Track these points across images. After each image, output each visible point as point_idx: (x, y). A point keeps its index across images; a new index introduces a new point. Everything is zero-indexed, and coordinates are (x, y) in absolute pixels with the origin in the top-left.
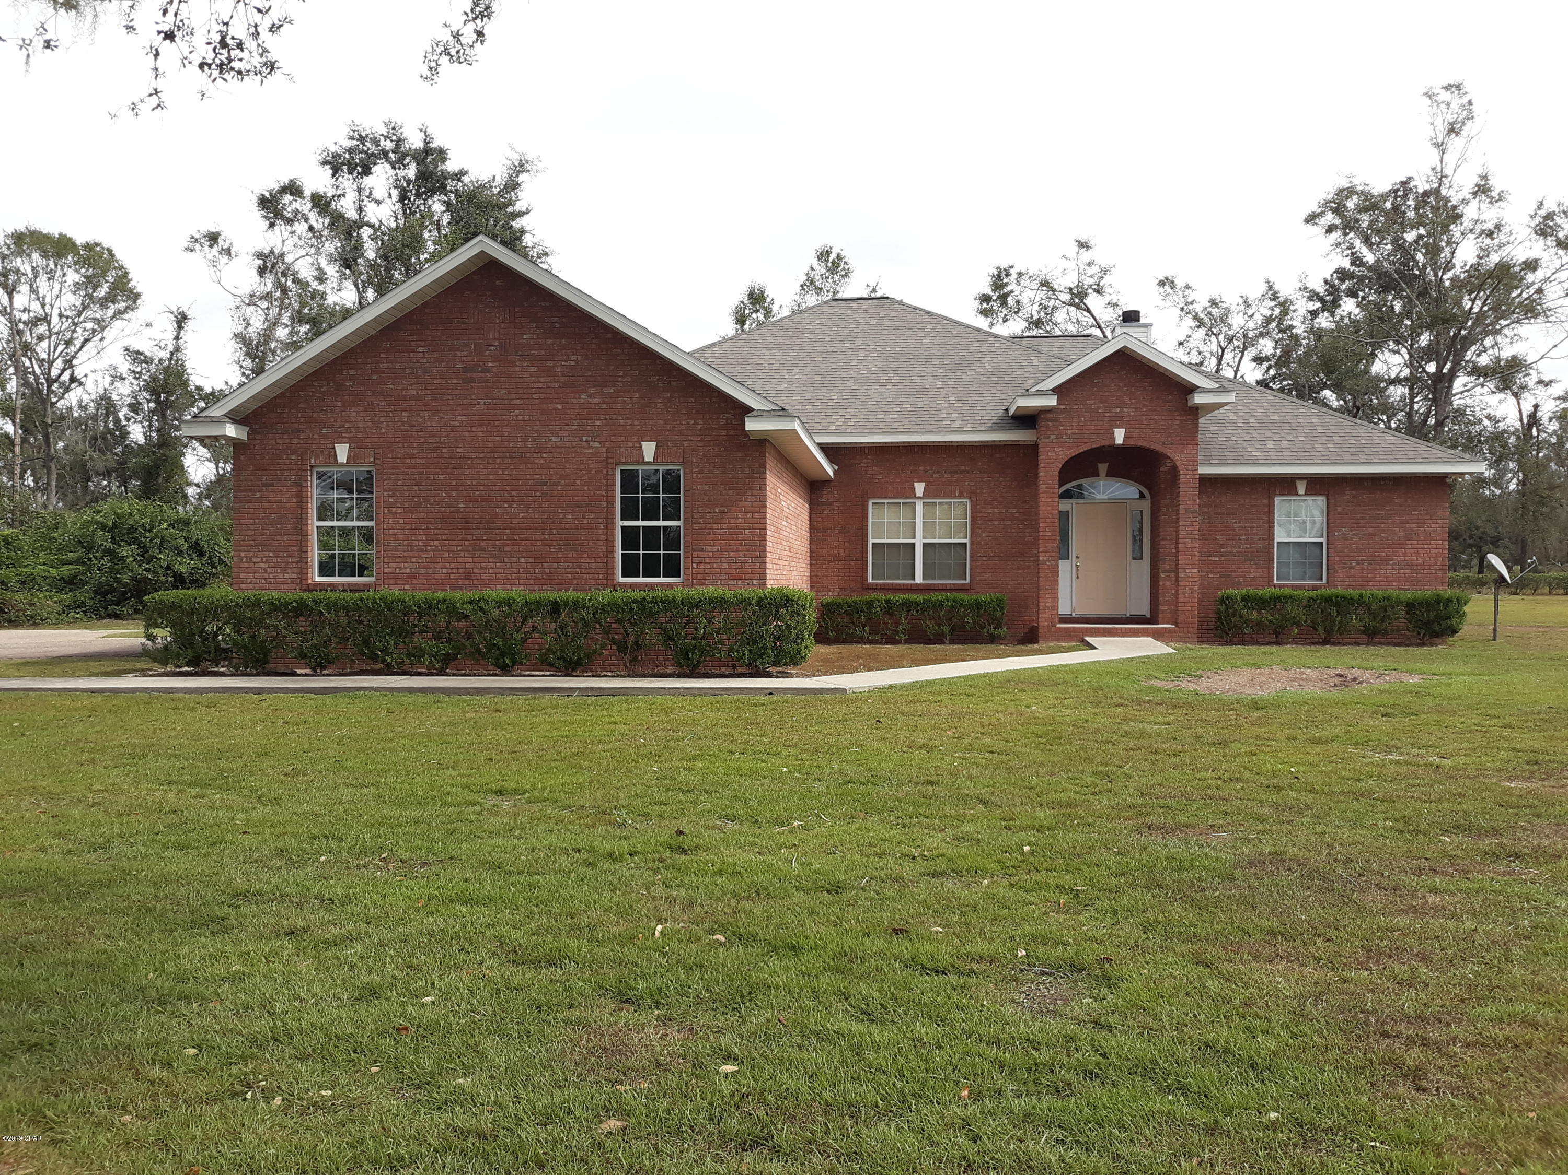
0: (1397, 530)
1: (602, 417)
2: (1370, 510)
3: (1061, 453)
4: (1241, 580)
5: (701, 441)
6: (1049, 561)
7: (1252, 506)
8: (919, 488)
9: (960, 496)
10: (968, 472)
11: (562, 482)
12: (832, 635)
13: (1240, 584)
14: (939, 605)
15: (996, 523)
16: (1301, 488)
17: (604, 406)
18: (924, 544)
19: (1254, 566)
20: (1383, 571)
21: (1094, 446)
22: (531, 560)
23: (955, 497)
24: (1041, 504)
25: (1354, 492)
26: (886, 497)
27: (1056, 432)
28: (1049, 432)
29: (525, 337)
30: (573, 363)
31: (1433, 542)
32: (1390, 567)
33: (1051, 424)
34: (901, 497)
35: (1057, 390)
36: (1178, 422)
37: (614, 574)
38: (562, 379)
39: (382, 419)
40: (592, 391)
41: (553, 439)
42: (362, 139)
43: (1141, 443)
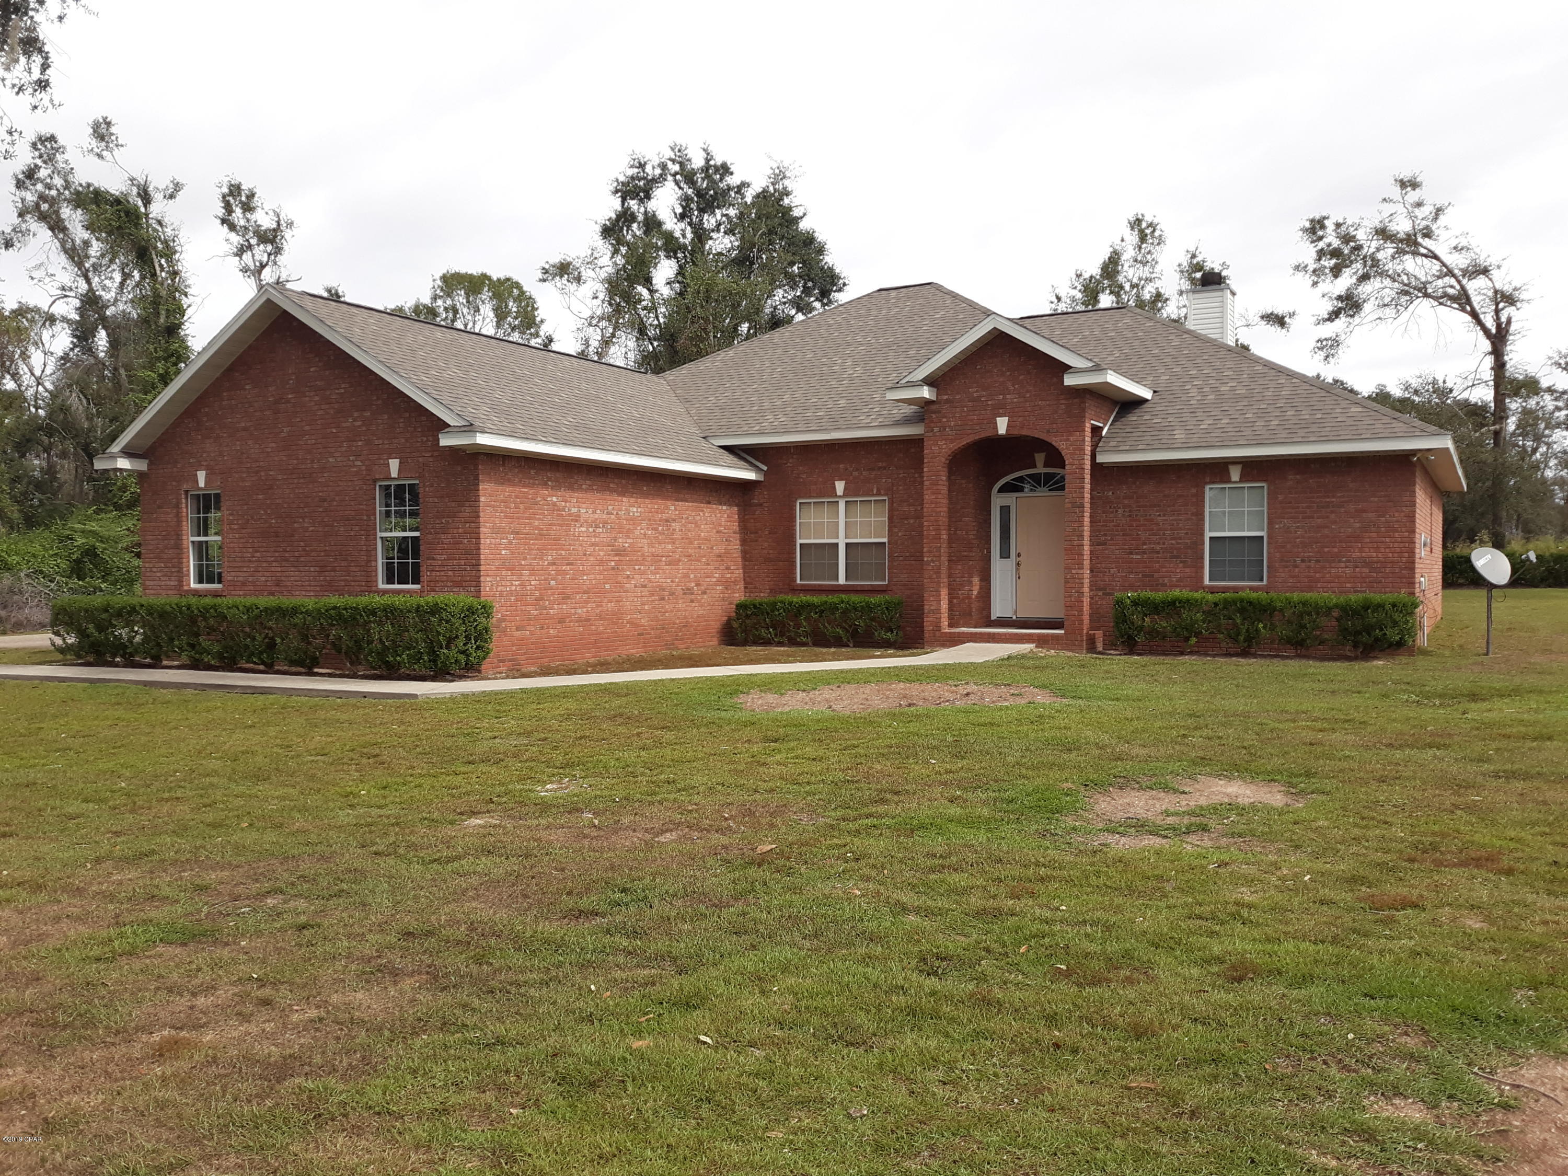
0: (1352, 520)
1: (363, 438)
2: (1318, 497)
3: (944, 446)
4: (1166, 580)
5: (432, 456)
6: (933, 561)
7: (1180, 496)
8: (840, 486)
9: (878, 494)
10: (885, 468)
11: (337, 498)
12: (740, 636)
13: (1164, 585)
14: (833, 608)
15: (912, 521)
16: (1235, 473)
17: (364, 428)
18: (847, 544)
19: (1181, 565)
20: (1333, 571)
21: (977, 438)
22: (317, 569)
23: (873, 495)
24: (925, 501)
25: (1298, 477)
26: (810, 497)
27: (939, 425)
28: (932, 425)
29: (312, 370)
30: (343, 391)
31: (1396, 534)
32: (1343, 565)
33: (934, 416)
34: (823, 497)
35: (930, 381)
36: (1063, 407)
37: (376, 581)
38: (336, 406)
39: (225, 449)
40: (356, 414)
41: (331, 460)
42: (642, 166)
43: (1025, 432)
